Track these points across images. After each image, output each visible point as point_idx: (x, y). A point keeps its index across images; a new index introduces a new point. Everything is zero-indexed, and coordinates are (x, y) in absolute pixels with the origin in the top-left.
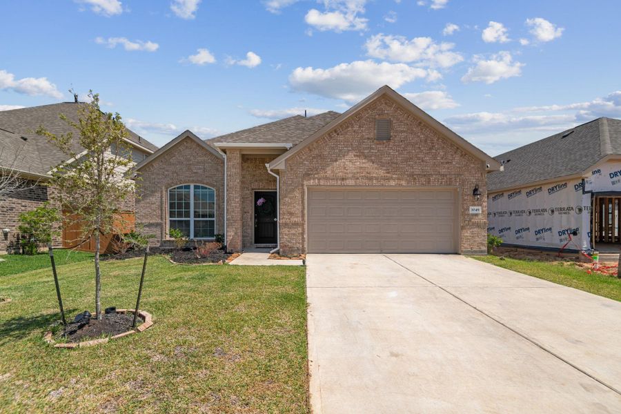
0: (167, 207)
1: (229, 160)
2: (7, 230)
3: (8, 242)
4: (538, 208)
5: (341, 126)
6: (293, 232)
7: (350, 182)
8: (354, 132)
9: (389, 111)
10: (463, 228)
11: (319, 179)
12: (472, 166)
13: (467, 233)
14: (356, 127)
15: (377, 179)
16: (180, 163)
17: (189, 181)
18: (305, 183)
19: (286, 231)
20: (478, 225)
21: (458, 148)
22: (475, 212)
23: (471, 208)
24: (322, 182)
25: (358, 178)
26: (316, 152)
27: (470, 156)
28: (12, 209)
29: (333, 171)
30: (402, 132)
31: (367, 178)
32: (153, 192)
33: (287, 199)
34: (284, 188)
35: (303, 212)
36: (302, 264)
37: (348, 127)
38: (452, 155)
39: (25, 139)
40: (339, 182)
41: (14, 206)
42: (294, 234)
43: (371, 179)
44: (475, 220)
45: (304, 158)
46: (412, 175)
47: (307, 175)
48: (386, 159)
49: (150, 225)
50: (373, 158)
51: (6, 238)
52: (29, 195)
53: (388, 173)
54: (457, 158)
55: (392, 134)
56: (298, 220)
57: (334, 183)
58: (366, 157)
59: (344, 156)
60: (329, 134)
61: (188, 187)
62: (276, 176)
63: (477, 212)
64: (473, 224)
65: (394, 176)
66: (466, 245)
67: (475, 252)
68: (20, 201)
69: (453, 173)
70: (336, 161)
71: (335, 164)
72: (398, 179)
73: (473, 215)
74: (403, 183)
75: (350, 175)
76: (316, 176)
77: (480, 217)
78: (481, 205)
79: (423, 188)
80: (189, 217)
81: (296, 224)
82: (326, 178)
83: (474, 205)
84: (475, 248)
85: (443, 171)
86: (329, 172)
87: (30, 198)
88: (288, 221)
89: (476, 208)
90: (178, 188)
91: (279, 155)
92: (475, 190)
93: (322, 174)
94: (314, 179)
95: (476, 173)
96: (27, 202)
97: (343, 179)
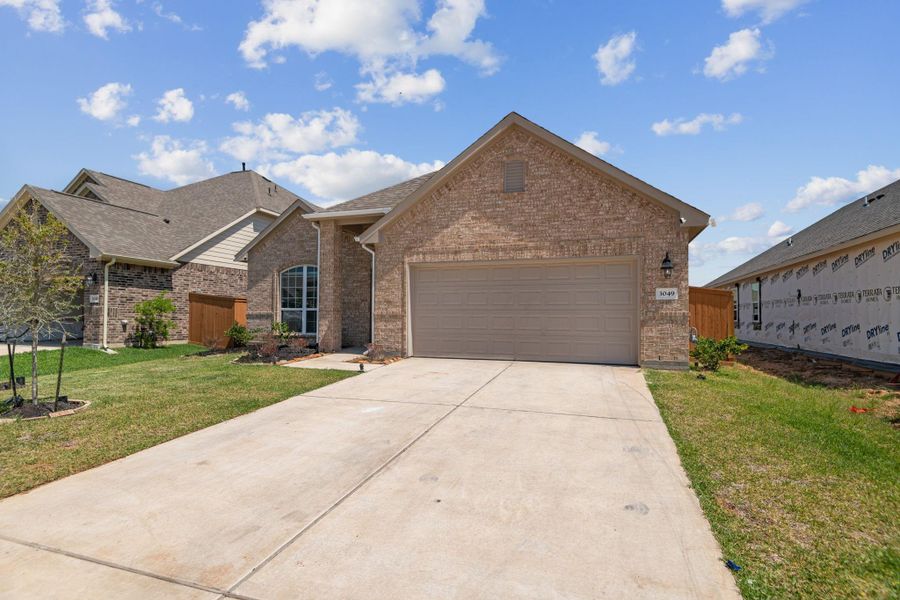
0: (278, 294)
1: (323, 233)
2: (126, 321)
3: (126, 335)
4: (869, 289)
5: (454, 178)
6: (390, 327)
7: (466, 256)
8: (473, 183)
9: (522, 147)
10: (643, 323)
11: (424, 254)
12: (661, 221)
13: (651, 332)
14: (475, 178)
15: (504, 249)
16: (292, 240)
17: (302, 262)
18: (407, 260)
19: (382, 325)
20: (672, 320)
21: (635, 195)
22: (666, 297)
23: (659, 290)
24: (428, 258)
25: (477, 250)
26: (420, 217)
27: (656, 206)
28: (131, 299)
29: (442, 242)
30: (542, 177)
31: (491, 249)
32: (264, 276)
33: (384, 283)
34: (380, 267)
35: (403, 299)
36: (359, 369)
37: (463, 178)
38: (625, 206)
39: (168, 222)
40: (451, 257)
41: (134, 295)
42: (392, 330)
43: (495, 250)
44: (666, 310)
45: (405, 226)
46: (557, 241)
47: (409, 250)
48: (518, 219)
49: (260, 317)
50: (499, 220)
51: (125, 330)
52: (151, 284)
53: (521, 240)
54: (633, 209)
55: (526, 182)
56: (397, 310)
57: (443, 258)
58: (488, 219)
59: (458, 219)
60: (438, 191)
61: (301, 269)
62: (371, 252)
63: (671, 297)
64: (663, 317)
65: (531, 244)
66: (649, 352)
67: (667, 363)
68: (141, 290)
69: (626, 235)
70: (447, 227)
71: (445, 231)
72: (536, 248)
73: (663, 302)
74: (544, 254)
75: (466, 247)
76: (420, 250)
77: (675, 305)
78: (676, 286)
79: (576, 260)
80: (301, 307)
81: (394, 317)
82: (434, 252)
83: (664, 286)
84: (667, 358)
85: (609, 233)
86: (438, 244)
87: (152, 287)
88: (385, 312)
89: (667, 290)
90: (291, 271)
91: (371, 225)
92: (666, 260)
93: (428, 246)
94: (418, 254)
95: (668, 233)
96: (149, 292)
97: (456, 253)
